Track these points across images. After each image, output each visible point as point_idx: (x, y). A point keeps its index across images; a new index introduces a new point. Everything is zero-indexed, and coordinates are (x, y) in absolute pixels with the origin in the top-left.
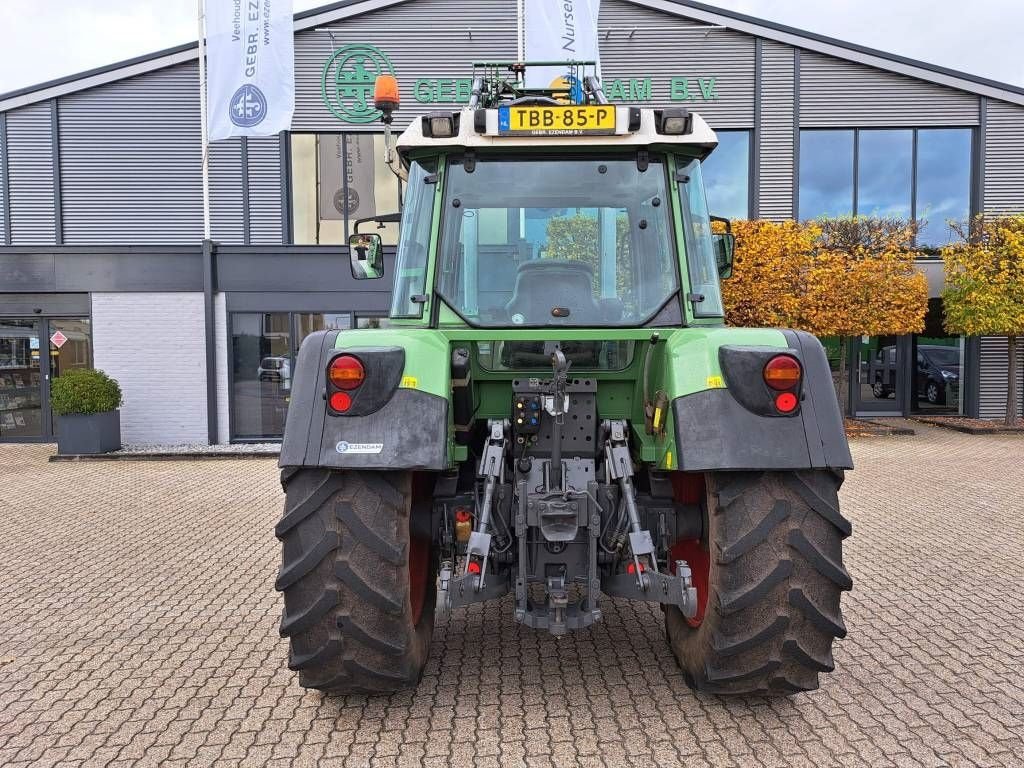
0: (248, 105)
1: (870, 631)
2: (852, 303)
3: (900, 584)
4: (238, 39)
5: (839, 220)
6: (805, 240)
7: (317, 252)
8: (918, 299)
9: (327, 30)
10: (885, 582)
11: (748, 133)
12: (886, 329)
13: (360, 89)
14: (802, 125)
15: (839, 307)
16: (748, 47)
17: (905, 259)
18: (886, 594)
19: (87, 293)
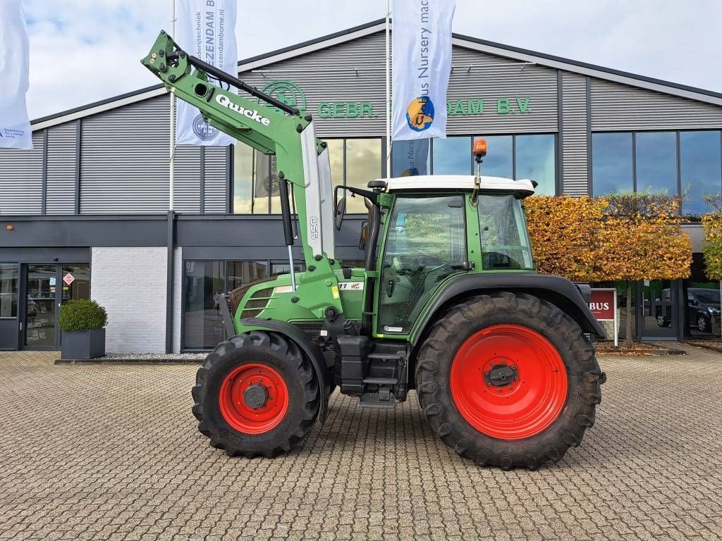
1: (636, 513)
2: (634, 256)
3: (665, 472)
5: (621, 196)
6: (597, 211)
7: (252, 219)
8: (684, 253)
9: (261, 71)
10: (652, 471)
11: (554, 135)
12: (661, 276)
14: (593, 129)
15: (624, 258)
16: (553, 77)
17: (673, 224)
18: (653, 481)
19: (88, 247)
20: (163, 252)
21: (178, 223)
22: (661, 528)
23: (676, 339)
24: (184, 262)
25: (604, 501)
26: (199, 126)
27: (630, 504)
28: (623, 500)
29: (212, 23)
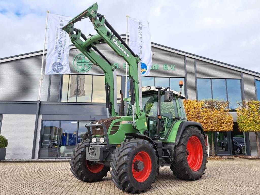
2: (213, 122)
4: (56, 50)
5: (208, 100)
6: (200, 105)
7: (67, 104)
8: (231, 121)
9: (76, 49)
11: (183, 78)
12: (223, 129)
13: (83, 64)
14: (197, 77)
15: (210, 123)
16: (182, 58)
19: (2, 114)
20: (34, 116)
21: (41, 105)
23: (230, 155)
24: (43, 120)
26: (54, 67)
29: (62, 32)
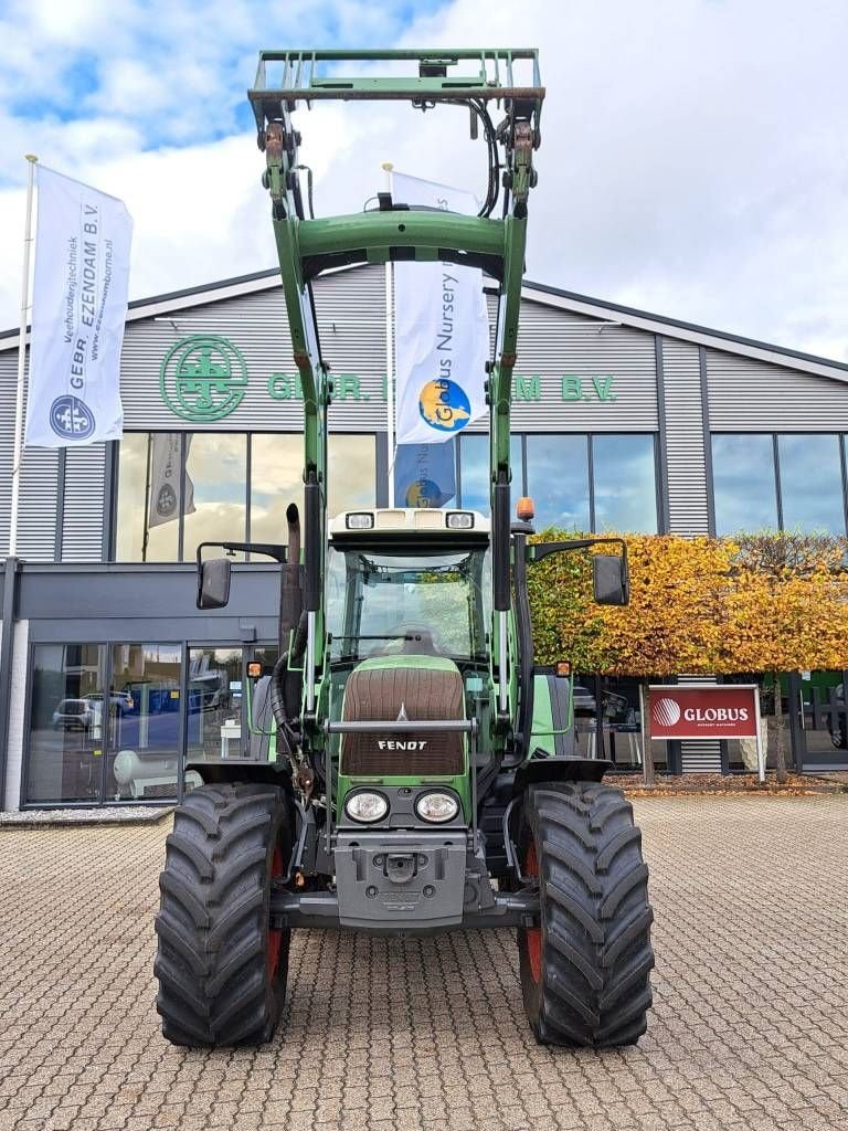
0: (75, 419)
2: (781, 632)
3: (814, 962)
4: (70, 340)
5: (758, 537)
6: (723, 560)
7: (145, 570)
9: (169, 319)
10: (797, 960)
11: (651, 436)
12: (823, 663)
13: (205, 383)
14: (713, 428)
15: (767, 637)
16: (647, 345)
17: (838, 582)
18: (796, 973)
21: (25, 581)
22: (800, 1030)
24: (33, 647)
25: (727, 1001)
26: (58, 416)
27: (762, 1003)
28: (753, 999)
